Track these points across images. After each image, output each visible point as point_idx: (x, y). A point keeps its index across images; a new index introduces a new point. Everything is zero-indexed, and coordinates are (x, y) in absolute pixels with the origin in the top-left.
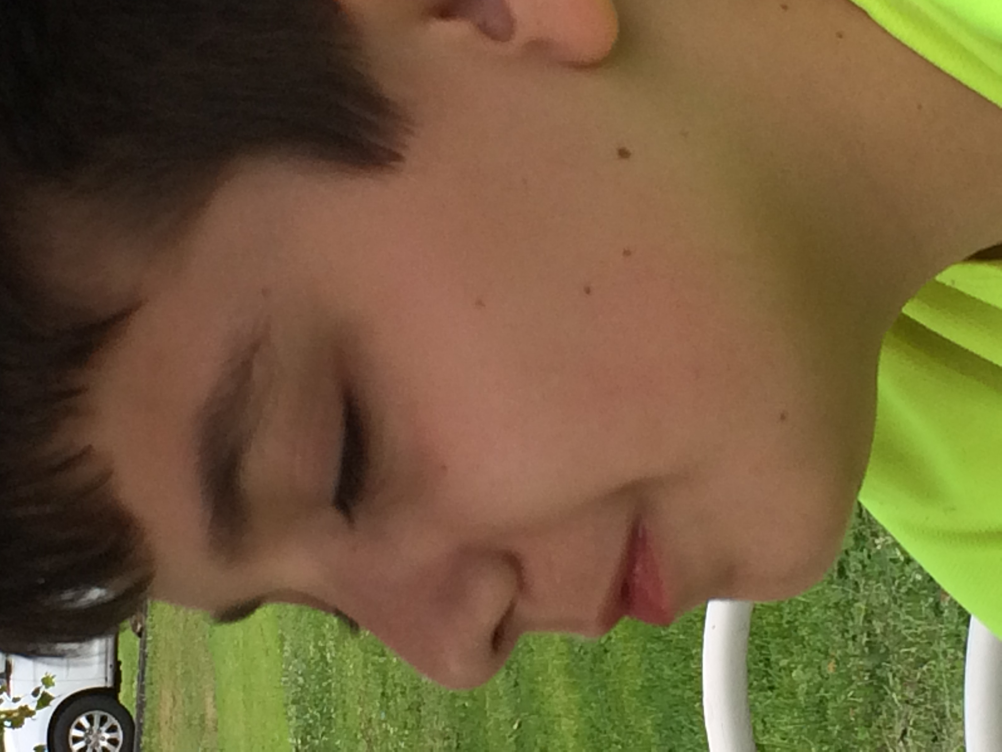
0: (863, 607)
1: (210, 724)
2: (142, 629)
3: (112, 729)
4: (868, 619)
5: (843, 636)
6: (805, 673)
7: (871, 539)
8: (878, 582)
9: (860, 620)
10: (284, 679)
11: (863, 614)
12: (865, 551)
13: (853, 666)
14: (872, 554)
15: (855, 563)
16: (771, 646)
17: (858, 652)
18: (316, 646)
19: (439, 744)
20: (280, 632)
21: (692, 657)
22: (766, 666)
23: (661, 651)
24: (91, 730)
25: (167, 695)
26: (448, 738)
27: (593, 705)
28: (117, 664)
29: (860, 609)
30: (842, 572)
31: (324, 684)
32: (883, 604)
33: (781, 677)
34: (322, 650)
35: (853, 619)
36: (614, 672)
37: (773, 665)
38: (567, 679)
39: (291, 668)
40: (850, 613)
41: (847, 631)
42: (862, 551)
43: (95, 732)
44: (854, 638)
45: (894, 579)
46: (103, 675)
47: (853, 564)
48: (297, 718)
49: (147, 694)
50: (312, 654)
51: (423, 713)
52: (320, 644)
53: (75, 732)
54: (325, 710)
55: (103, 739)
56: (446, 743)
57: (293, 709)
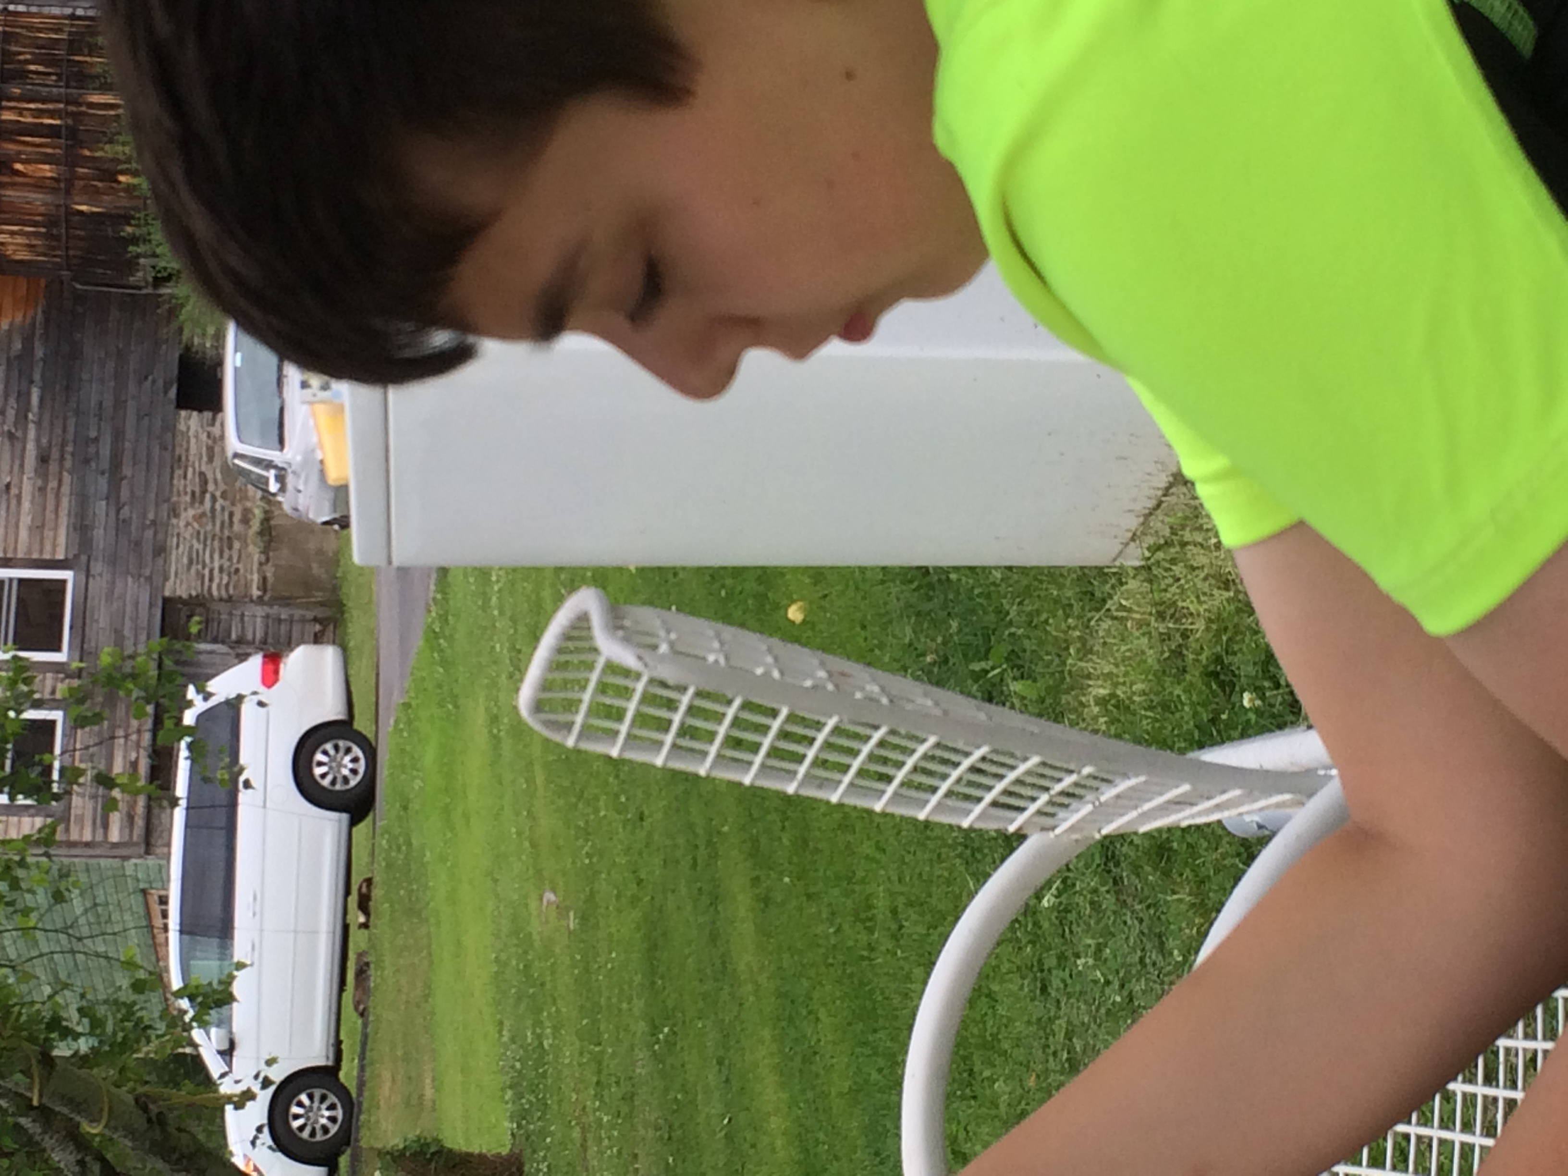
0: (1064, 1025)
1: (428, 1103)
2: (364, 1009)
3: (332, 1107)
4: (1069, 1036)
5: (1044, 1052)
6: (1007, 1085)
7: (1073, 959)
8: (1078, 1001)
9: (1061, 1036)
10: (501, 1063)
11: (1064, 1031)
12: (1067, 970)
13: (1054, 1081)
14: (1074, 973)
15: (1059, 982)
16: (975, 1057)
17: (1058, 1068)
18: (533, 1033)
19: (651, 1133)
20: (499, 1016)
21: (897, 1064)
22: (970, 1075)
23: (869, 1056)
24: (311, 1108)
25: (386, 1075)
26: (660, 1129)
27: (802, 1105)
28: (338, 1043)
29: (1060, 1025)
30: (1044, 989)
31: (541, 1071)
32: (1083, 1023)
33: (983, 1088)
34: (539, 1037)
35: (1054, 1035)
36: (822, 1072)
37: (976, 1075)
38: (776, 1078)
39: (508, 1053)
40: (1052, 1030)
41: (1048, 1046)
42: (1064, 970)
43: (315, 1109)
44: (1055, 1054)
45: (1094, 1000)
46: (324, 1054)
47: (1056, 983)
48: (514, 1102)
49: (367, 1074)
50: (529, 1040)
51: (636, 1103)
52: (538, 1031)
53: (295, 1110)
54: (541, 1096)
55: (323, 1116)
56: (658, 1133)
57: (509, 1094)
